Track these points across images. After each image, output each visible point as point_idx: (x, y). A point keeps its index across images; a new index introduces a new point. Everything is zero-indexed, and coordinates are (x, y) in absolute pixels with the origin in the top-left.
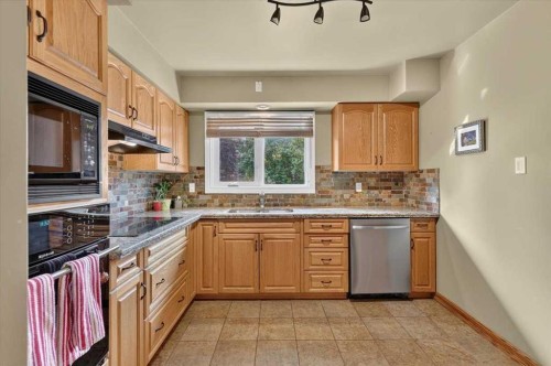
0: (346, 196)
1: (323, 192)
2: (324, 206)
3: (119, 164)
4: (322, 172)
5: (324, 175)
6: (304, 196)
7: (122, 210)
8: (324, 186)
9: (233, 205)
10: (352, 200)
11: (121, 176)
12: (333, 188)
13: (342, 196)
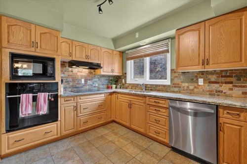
0: (191, 87)
1: (175, 84)
2: (176, 92)
3: (94, 73)
4: (175, 72)
5: (176, 75)
6: (164, 86)
7: (95, 87)
8: (176, 81)
9: (132, 88)
10: (196, 90)
11: (95, 76)
12: (182, 82)
13: (188, 87)
